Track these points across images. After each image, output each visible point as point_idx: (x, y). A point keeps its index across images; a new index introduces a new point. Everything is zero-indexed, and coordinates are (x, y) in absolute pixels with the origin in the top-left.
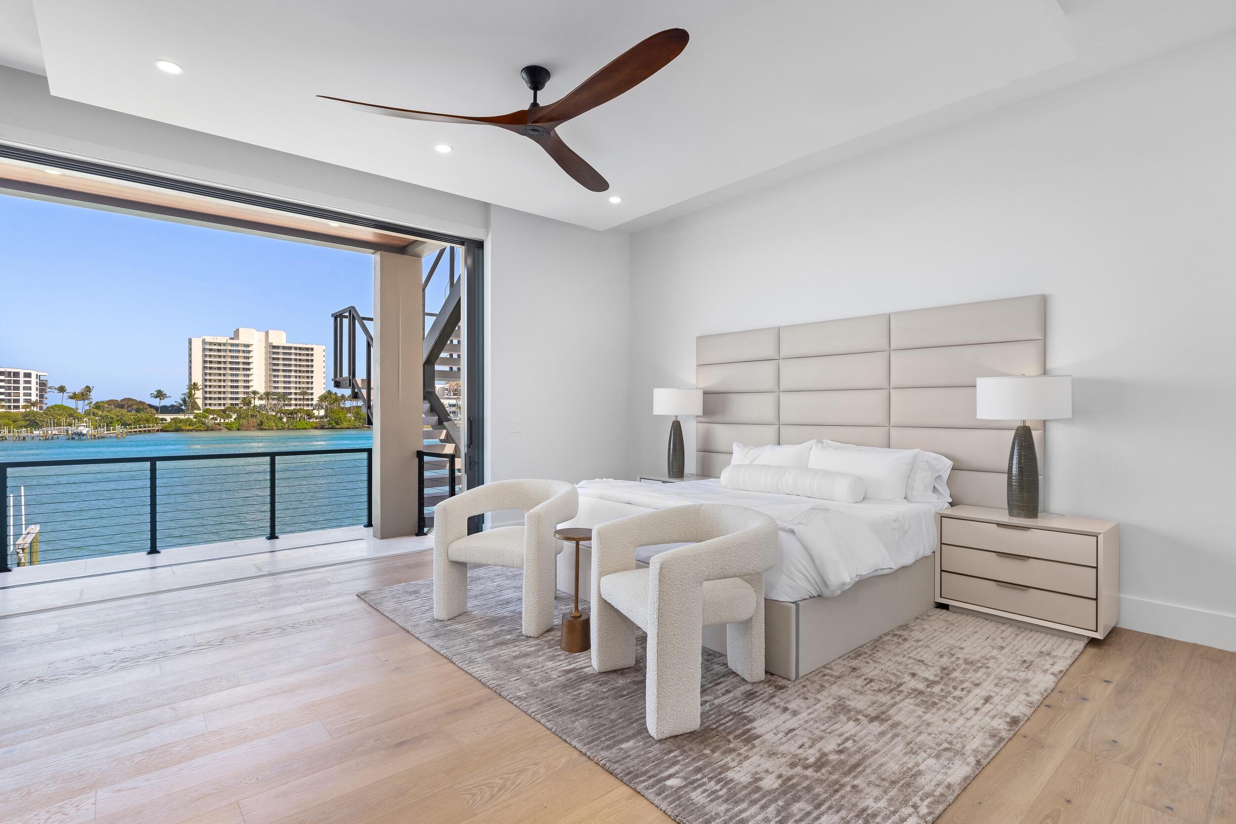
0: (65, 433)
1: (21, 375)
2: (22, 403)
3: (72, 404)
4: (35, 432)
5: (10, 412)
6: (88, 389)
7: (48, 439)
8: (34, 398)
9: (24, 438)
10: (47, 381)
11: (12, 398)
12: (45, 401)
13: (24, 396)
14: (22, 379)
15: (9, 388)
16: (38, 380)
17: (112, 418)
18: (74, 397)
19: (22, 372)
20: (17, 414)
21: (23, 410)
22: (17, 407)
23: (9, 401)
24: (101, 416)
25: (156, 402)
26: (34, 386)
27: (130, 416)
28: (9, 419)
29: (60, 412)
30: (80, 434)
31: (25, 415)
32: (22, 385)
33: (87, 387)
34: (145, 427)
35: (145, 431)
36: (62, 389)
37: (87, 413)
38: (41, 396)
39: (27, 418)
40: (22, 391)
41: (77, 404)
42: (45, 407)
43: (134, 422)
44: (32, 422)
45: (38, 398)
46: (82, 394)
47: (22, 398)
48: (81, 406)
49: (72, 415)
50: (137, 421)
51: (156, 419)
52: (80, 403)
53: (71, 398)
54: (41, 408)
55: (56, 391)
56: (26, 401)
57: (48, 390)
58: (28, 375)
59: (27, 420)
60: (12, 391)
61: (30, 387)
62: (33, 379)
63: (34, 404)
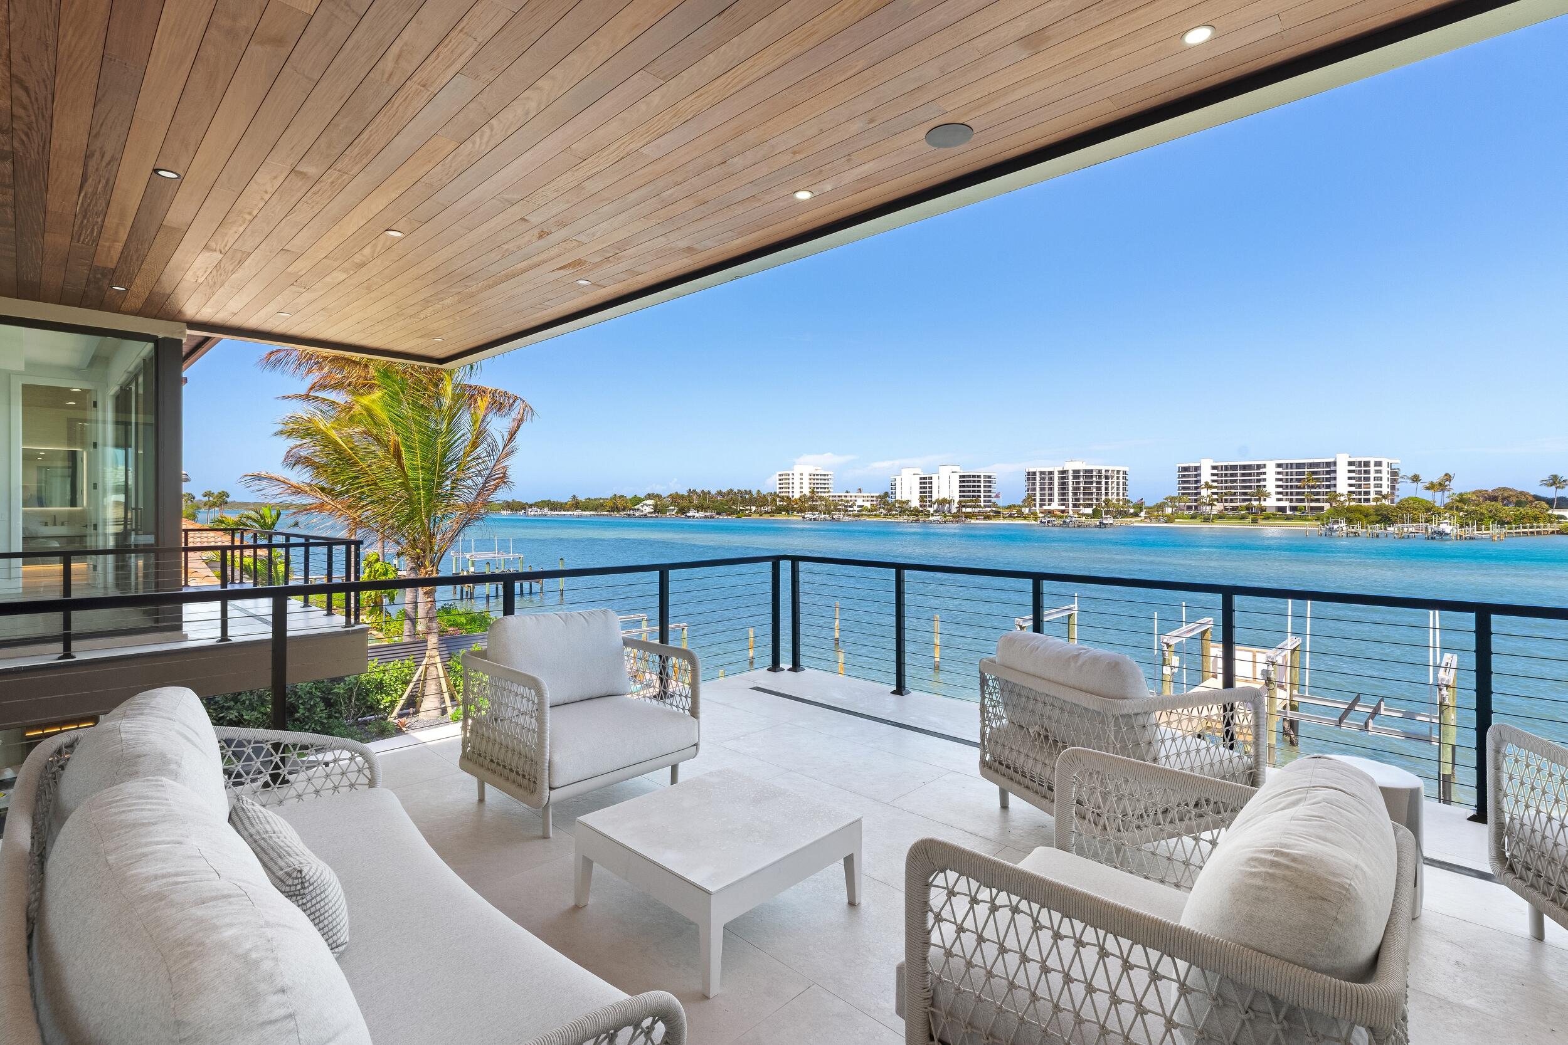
0: (1424, 531)
1: (1372, 464)
2: (1372, 496)
3: (1427, 496)
4: (1389, 529)
5: (1361, 506)
6: (1448, 477)
7: (1403, 537)
8: (1385, 490)
9: (1377, 536)
10: (1398, 469)
11: (1363, 490)
12: (1397, 493)
13: (1375, 487)
14: (1372, 468)
15: (1360, 479)
16: (1389, 469)
17: (1482, 514)
18: (1431, 487)
19: (1372, 461)
20: (1369, 508)
21: (1375, 504)
22: (1367, 500)
23: (1360, 493)
24: (1467, 511)
25: (1550, 493)
26: (1385, 475)
27: (1509, 511)
28: (1361, 513)
29: (1415, 506)
30: (1442, 534)
31: (1377, 510)
32: (1372, 475)
33: (1446, 475)
34: (1531, 527)
35: (1532, 533)
36: (1416, 479)
37: (1449, 508)
38: (1393, 488)
39: (1379, 513)
40: (1372, 482)
41: (1434, 496)
42: (1397, 500)
43: (1515, 520)
44: (1385, 517)
45: (1389, 490)
46: (1440, 484)
47: (1372, 490)
48: (1440, 499)
49: (1431, 511)
50: (1520, 519)
51: (1550, 516)
52: (1438, 495)
53: (1428, 488)
54: (1392, 501)
55: (1409, 481)
56: (1377, 493)
57: (1400, 480)
58: (1378, 464)
59: (1378, 515)
60: (1363, 483)
61: (1381, 477)
62: (1385, 469)
63: (1385, 497)
